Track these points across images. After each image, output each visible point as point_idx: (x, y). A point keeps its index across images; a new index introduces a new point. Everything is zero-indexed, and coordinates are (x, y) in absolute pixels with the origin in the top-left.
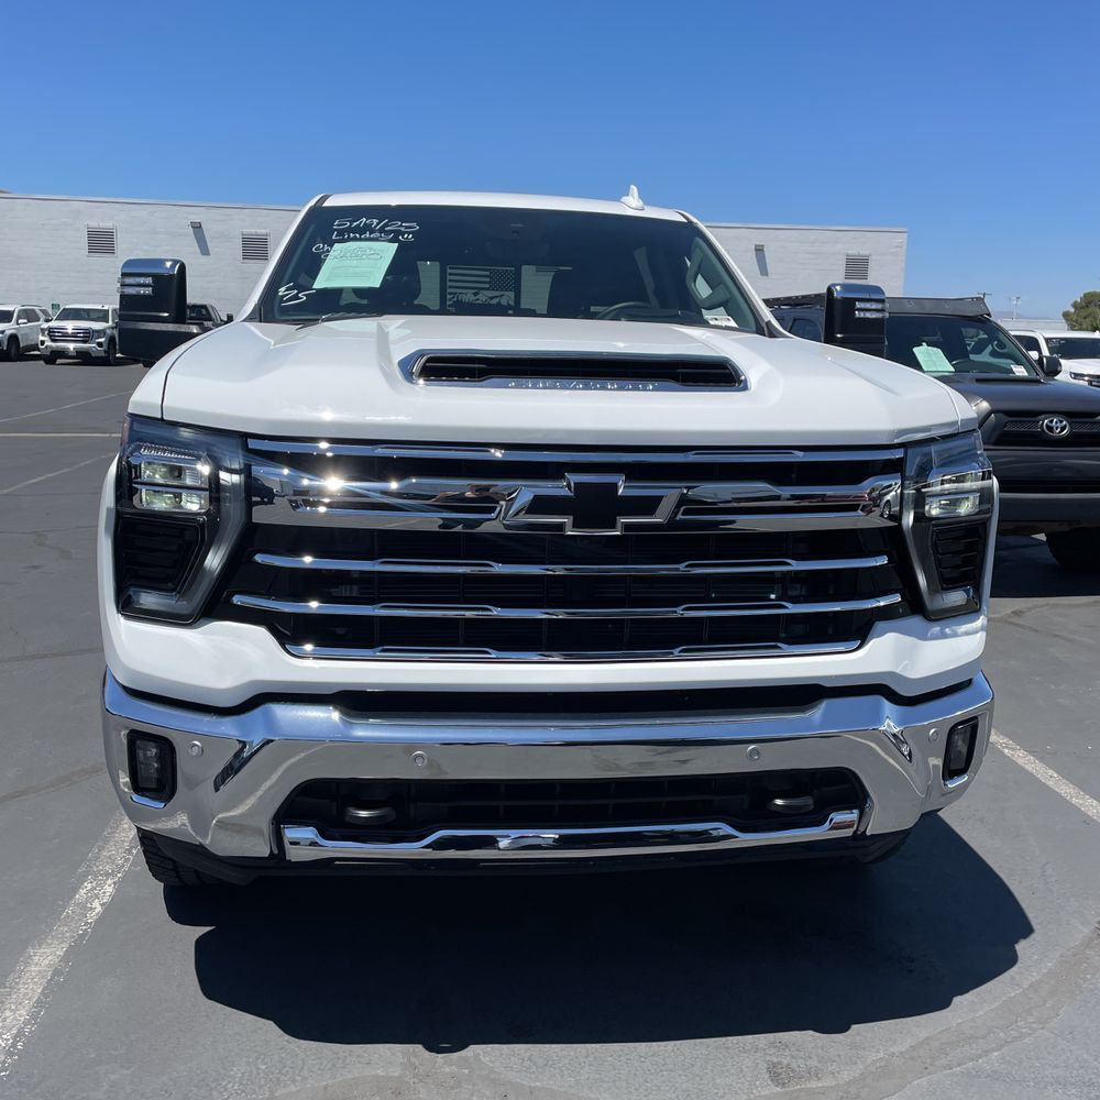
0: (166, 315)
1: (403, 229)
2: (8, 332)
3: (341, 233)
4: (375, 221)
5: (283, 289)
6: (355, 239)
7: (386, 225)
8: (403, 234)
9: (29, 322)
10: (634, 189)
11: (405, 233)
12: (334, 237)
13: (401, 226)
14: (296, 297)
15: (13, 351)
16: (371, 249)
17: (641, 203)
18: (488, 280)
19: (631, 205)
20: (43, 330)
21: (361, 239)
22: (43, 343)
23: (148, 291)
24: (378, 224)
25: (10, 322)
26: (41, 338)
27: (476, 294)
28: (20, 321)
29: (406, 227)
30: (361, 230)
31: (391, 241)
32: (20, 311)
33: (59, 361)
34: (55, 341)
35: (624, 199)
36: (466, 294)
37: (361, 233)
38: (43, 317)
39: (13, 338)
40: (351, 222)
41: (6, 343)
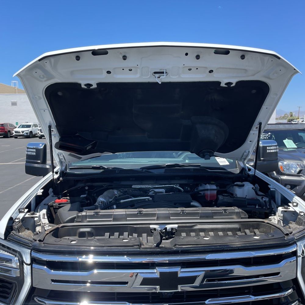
0: (39, 161)
2: (30, 131)
9: (35, 127)
15: (31, 135)
20: (39, 130)
22: (38, 133)
23: (34, 154)
25: (30, 128)
26: (38, 132)
28: (33, 127)
32: (33, 125)
33: (43, 138)
34: (42, 132)
38: (39, 126)
39: (31, 132)
41: (29, 133)
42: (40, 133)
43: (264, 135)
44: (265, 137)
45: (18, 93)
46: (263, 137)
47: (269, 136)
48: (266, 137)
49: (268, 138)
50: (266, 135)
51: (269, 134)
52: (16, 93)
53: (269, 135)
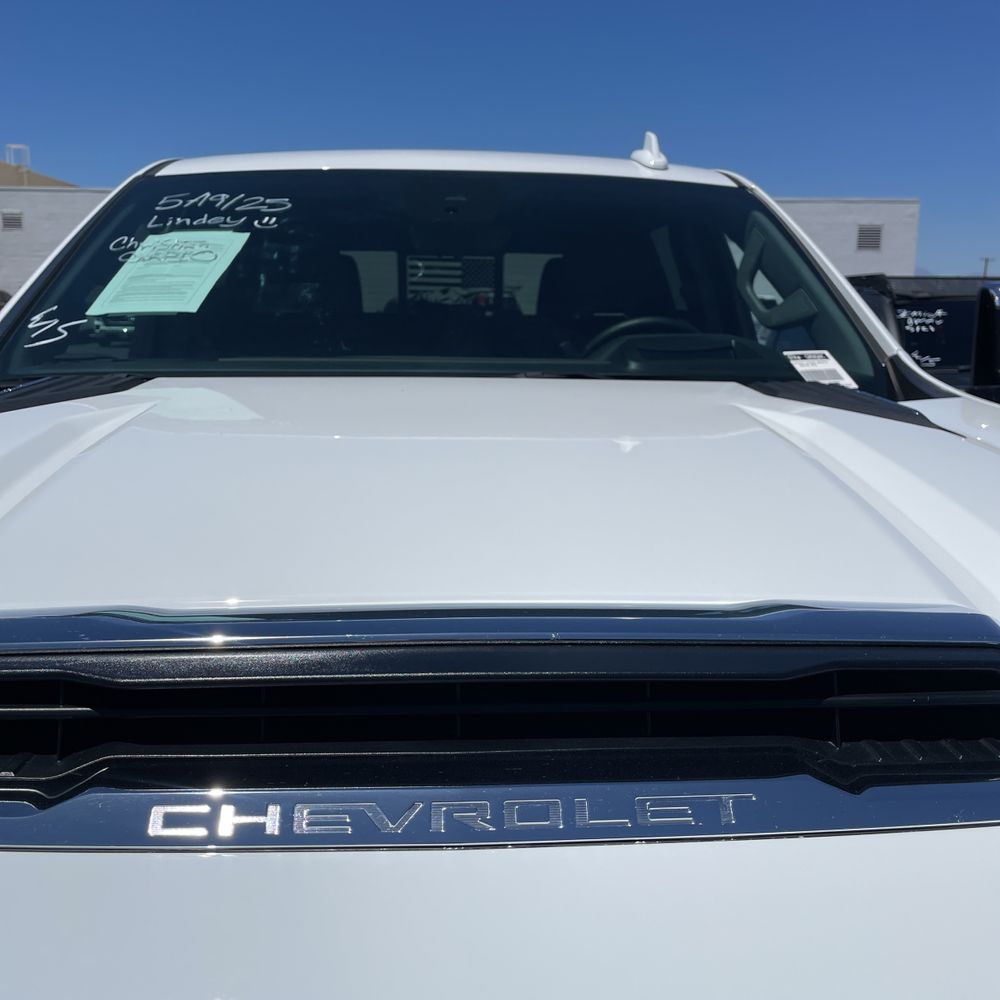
1: (264, 209)
3: (163, 217)
4: (224, 197)
5: (37, 317)
6: (183, 227)
7: (240, 203)
8: (260, 216)
10: (652, 138)
11: (267, 214)
12: (150, 225)
13: (263, 204)
14: (54, 332)
16: (202, 243)
17: (662, 160)
18: (459, 273)
19: (648, 163)
21: (192, 228)
24: (227, 201)
27: (445, 292)
29: (271, 206)
30: (194, 212)
31: (239, 229)
35: (637, 154)
36: (432, 292)
37: (196, 217)
40: (185, 200)
42: (103, 328)
43: (917, 317)
44: (921, 325)
45: (29, 184)
46: (915, 326)
47: (939, 322)
48: (927, 326)
49: (932, 329)
50: (927, 318)
51: (939, 313)
52: (22, 184)
53: (938, 318)
